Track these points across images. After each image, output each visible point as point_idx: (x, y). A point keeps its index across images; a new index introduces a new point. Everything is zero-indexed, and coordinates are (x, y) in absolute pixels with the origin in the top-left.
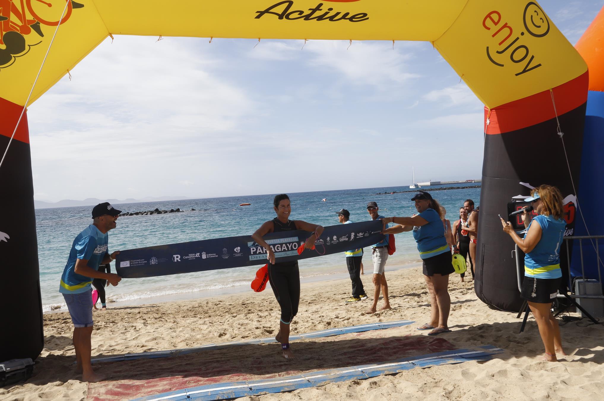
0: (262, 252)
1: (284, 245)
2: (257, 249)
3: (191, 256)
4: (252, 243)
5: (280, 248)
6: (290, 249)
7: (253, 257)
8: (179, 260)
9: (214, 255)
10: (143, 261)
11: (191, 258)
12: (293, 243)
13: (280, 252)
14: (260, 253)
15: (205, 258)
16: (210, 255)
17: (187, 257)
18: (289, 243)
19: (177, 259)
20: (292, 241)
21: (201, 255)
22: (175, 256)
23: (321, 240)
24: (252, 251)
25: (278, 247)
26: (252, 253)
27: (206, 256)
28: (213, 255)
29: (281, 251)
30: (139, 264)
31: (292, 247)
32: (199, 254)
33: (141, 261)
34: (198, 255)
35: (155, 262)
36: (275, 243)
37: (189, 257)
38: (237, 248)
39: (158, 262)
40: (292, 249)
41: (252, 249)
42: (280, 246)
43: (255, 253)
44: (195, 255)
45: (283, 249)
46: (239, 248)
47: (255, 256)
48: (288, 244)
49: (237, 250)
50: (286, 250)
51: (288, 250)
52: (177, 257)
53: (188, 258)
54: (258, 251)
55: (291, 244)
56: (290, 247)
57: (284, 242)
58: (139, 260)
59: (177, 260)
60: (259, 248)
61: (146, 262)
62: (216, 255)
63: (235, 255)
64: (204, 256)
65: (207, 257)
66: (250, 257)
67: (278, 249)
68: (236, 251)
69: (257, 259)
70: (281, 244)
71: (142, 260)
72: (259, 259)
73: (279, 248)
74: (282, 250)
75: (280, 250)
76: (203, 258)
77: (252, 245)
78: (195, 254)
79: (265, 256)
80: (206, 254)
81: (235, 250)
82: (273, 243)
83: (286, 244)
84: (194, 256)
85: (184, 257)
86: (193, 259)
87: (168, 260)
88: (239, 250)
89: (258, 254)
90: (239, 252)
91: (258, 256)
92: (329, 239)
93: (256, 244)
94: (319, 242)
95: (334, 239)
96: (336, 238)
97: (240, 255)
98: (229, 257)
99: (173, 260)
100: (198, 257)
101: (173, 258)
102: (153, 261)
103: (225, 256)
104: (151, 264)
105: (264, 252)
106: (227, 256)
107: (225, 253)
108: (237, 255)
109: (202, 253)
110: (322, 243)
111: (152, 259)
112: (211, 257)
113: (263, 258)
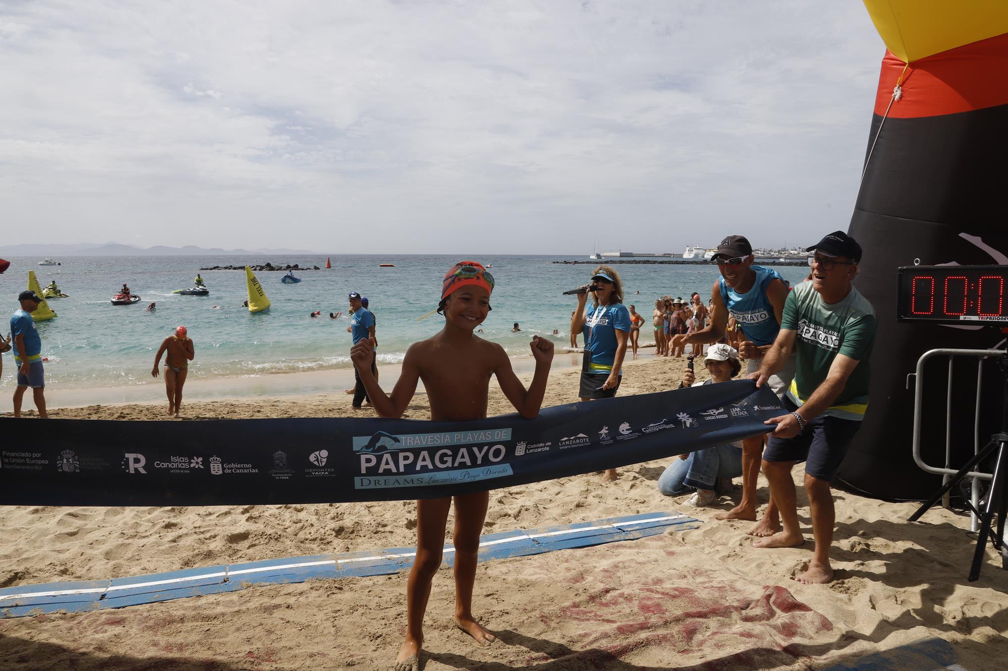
0: (394, 470)
1: (463, 450)
2: (379, 459)
3: (177, 463)
4: (365, 440)
5: (449, 459)
6: (479, 462)
7: (366, 482)
8: (143, 471)
9: (247, 469)
10: (36, 458)
11: (178, 468)
12: (490, 444)
13: (447, 469)
14: (388, 472)
15: (220, 472)
16: (233, 465)
17: (165, 465)
18: (480, 446)
19: (137, 466)
20: (489, 439)
21: (206, 463)
22: (131, 456)
23: (580, 435)
24: (364, 466)
25: (445, 455)
26: (363, 471)
27: (223, 469)
28: (243, 468)
29: (453, 468)
30: (25, 464)
31: (485, 458)
32: (200, 459)
33: (31, 458)
34: (197, 462)
35: (72, 467)
36: (438, 443)
37: (170, 466)
38: (317, 453)
39: (80, 469)
40: (486, 462)
41: (363, 458)
42: (449, 453)
43: (372, 471)
44: (190, 463)
45: (459, 460)
46: (324, 453)
47: (372, 478)
48: (475, 449)
49: (317, 460)
50: (469, 463)
51: (474, 465)
52: (137, 461)
53: (168, 469)
54: (383, 467)
55: (486, 448)
56: (480, 456)
57: (463, 442)
58: (27, 454)
59: (136, 469)
60: (387, 456)
61: (47, 462)
62: (252, 468)
63: (310, 473)
64: (216, 468)
65: (227, 471)
66: (357, 480)
67: (442, 461)
68: (316, 463)
69: (378, 487)
70: (455, 449)
71: (35, 455)
72: (383, 486)
73: (445, 459)
74: (456, 465)
75: (449, 464)
76: (213, 472)
77: (367, 447)
78: (190, 461)
80: (222, 463)
81: (312, 458)
82: (430, 444)
83: (469, 447)
84: (185, 463)
85: (158, 464)
86: (182, 471)
87: (108, 464)
88: (325, 460)
89: (381, 475)
90: (324, 464)
91: (382, 479)
92: (607, 432)
93: (378, 445)
94: (573, 440)
95: (623, 431)
96: (627, 430)
97: (327, 473)
98: (291, 475)
99: (123, 467)
100: (197, 467)
101: (124, 461)
102: (65, 460)
103: (281, 474)
104: (61, 470)
105: (402, 469)
106: (287, 473)
107: (281, 465)
108: (317, 473)
109: (212, 458)
110: (584, 442)
111: (65, 456)
112: (238, 471)
113: (397, 485)
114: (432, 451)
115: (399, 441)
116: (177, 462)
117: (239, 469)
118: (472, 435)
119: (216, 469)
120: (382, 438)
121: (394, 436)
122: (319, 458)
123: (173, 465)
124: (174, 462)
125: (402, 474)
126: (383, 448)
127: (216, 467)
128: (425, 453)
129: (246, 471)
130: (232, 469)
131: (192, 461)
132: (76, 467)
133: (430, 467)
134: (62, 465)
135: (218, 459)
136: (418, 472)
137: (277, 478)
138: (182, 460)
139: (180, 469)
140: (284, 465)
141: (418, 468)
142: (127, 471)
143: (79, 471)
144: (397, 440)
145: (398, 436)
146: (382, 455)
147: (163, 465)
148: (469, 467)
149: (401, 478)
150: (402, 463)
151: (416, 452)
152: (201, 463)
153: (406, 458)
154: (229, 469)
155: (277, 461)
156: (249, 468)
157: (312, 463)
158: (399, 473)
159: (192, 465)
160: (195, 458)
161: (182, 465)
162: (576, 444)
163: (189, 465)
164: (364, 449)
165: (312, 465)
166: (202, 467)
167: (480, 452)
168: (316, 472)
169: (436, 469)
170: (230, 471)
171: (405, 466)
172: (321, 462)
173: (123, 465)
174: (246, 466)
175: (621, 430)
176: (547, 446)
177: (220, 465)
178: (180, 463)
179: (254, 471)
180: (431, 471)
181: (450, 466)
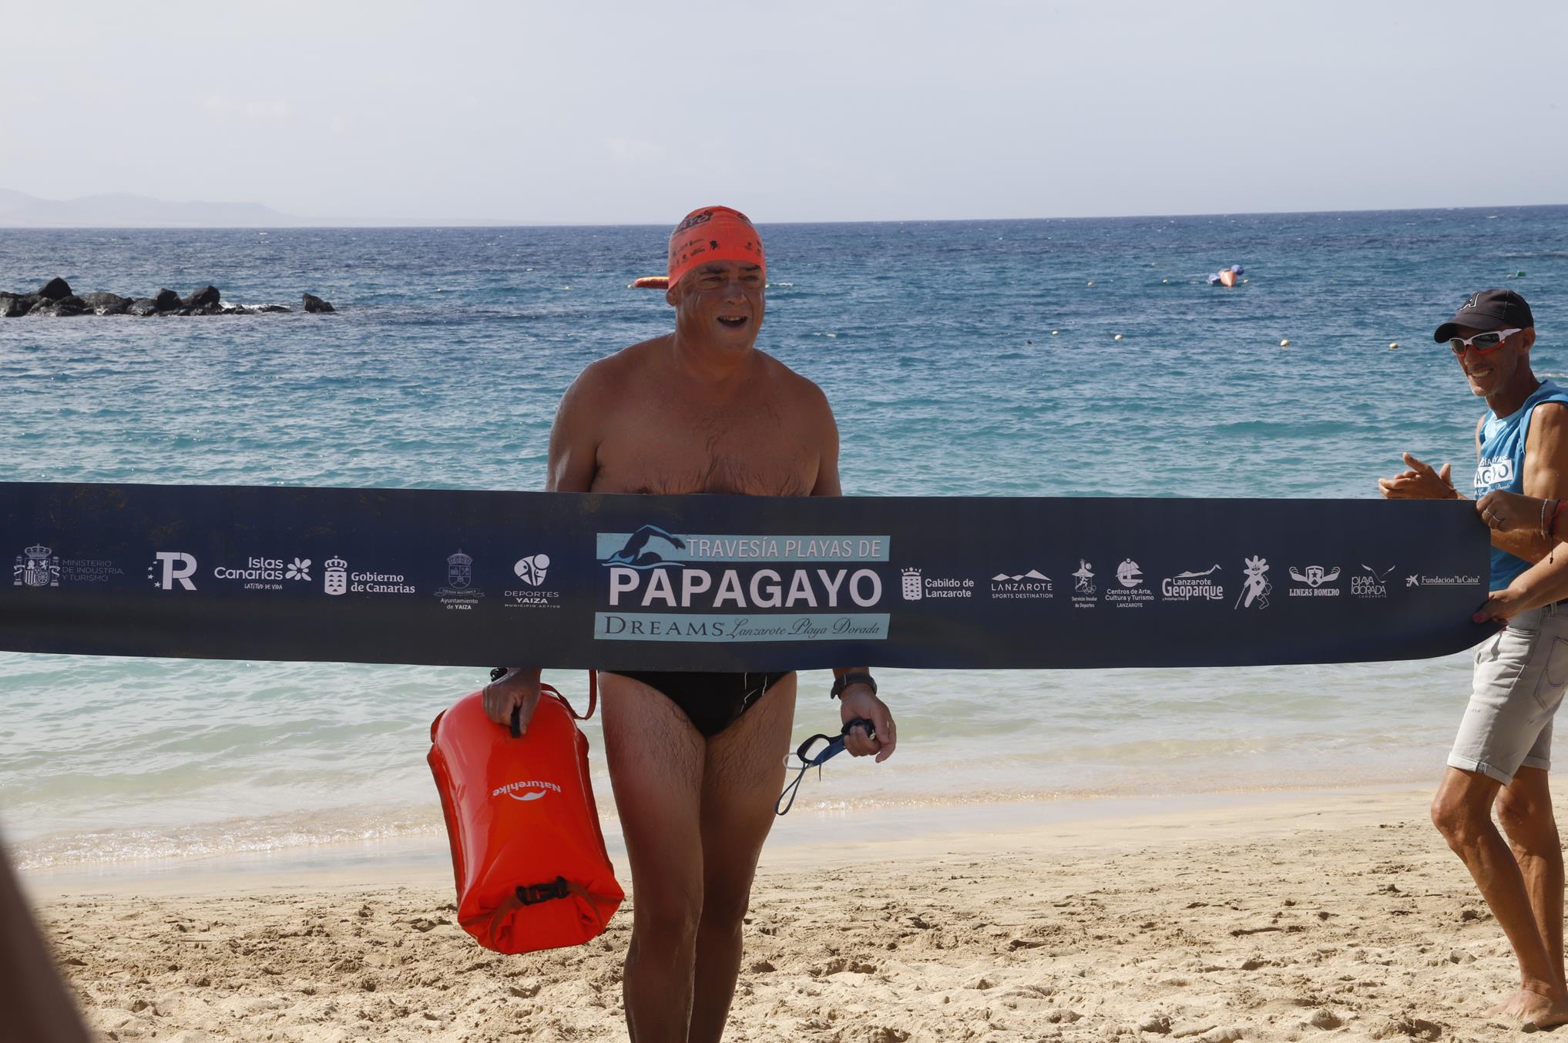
0: (672, 602)
3: (262, 571)
4: (621, 540)
5: (776, 591)
6: (833, 602)
7: (616, 624)
8: (189, 586)
9: (394, 584)
11: (260, 581)
12: (852, 567)
13: (773, 610)
14: (659, 605)
15: (342, 591)
16: (368, 577)
17: (235, 574)
19: (178, 574)
20: (848, 556)
21: (317, 571)
22: (167, 558)
23: (1034, 574)
24: (616, 589)
26: (614, 600)
27: (350, 582)
28: (388, 584)
29: (783, 610)
32: (307, 562)
34: (299, 569)
35: (45, 577)
36: (755, 556)
37: (245, 575)
38: (529, 559)
39: (60, 580)
41: (615, 574)
43: (631, 602)
44: (285, 570)
45: (794, 594)
46: (543, 561)
49: (529, 573)
52: (179, 565)
53: (241, 581)
54: (651, 594)
56: (833, 589)
59: (176, 582)
60: (660, 574)
62: (405, 583)
63: (513, 600)
64: (335, 582)
65: (355, 588)
66: (600, 618)
68: (526, 578)
69: (638, 637)
70: (786, 570)
72: (647, 637)
73: (770, 589)
74: (790, 603)
75: (777, 601)
76: (329, 591)
77: (623, 554)
78: (284, 564)
79: (683, 629)
80: (349, 571)
81: (519, 568)
82: (742, 557)
84: (275, 570)
85: (221, 573)
86: (267, 587)
87: (120, 571)
88: (543, 574)
89: (646, 610)
90: (540, 581)
91: (646, 618)
92: (1091, 575)
93: (643, 550)
94: (1019, 582)
95: (1125, 577)
96: (1134, 577)
97: (544, 601)
98: (476, 602)
99: (151, 577)
100: (298, 578)
101: (153, 566)
102: (31, 564)
103: (458, 597)
104: (20, 583)
105: (686, 602)
106: (470, 597)
107: (460, 579)
108: (526, 600)
109: (330, 561)
110: (1041, 591)
111: (31, 556)
112: (377, 589)
113: (674, 637)
114: (746, 570)
115: (683, 546)
116: (260, 568)
117: (379, 583)
118: (817, 543)
119: (336, 584)
120: (652, 539)
121: (674, 536)
122: (533, 569)
123: (250, 574)
124: (253, 569)
125: (685, 611)
126: (653, 558)
127: (336, 579)
128: (731, 575)
129: (391, 590)
130: (365, 583)
131: (290, 566)
132: (52, 577)
133: (742, 603)
134: (23, 573)
135: (342, 562)
136: (717, 611)
137: (450, 607)
138: (270, 564)
139: (266, 582)
140: (466, 580)
141: (718, 603)
142: (157, 585)
143: (57, 584)
144: (678, 544)
145: (681, 537)
146: (652, 570)
147: (231, 574)
148: (814, 611)
149: (683, 620)
150: (688, 590)
151: (716, 569)
152: (307, 570)
153: (696, 581)
154: (360, 583)
155: (454, 572)
156: (398, 584)
157: (518, 579)
158: (679, 609)
159: (289, 575)
160: (297, 560)
161: (270, 575)
162: (1026, 592)
163: (284, 575)
164: (617, 558)
165: (518, 583)
166: (308, 579)
167: (833, 580)
168: (524, 597)
169: (751, 608)
170: (360, 589)
171: (693, 596)
172: (536, 577)
173: (150, 573)
174: (393, 578)
175: (1120, 576)
176: (967, 589)
177: (344, 575)
178: (266, 569)
179: (407, 590)
180: (742, 611)
181: (779, 604)
